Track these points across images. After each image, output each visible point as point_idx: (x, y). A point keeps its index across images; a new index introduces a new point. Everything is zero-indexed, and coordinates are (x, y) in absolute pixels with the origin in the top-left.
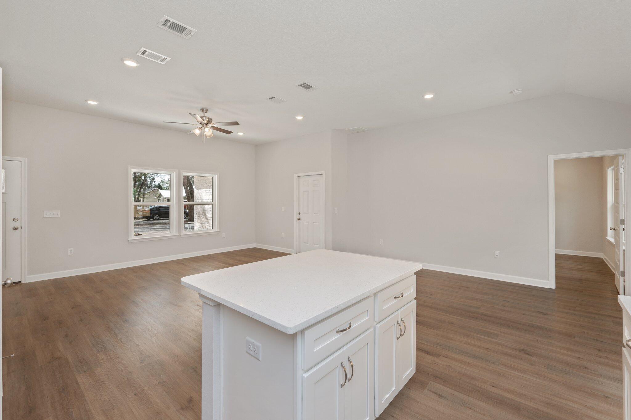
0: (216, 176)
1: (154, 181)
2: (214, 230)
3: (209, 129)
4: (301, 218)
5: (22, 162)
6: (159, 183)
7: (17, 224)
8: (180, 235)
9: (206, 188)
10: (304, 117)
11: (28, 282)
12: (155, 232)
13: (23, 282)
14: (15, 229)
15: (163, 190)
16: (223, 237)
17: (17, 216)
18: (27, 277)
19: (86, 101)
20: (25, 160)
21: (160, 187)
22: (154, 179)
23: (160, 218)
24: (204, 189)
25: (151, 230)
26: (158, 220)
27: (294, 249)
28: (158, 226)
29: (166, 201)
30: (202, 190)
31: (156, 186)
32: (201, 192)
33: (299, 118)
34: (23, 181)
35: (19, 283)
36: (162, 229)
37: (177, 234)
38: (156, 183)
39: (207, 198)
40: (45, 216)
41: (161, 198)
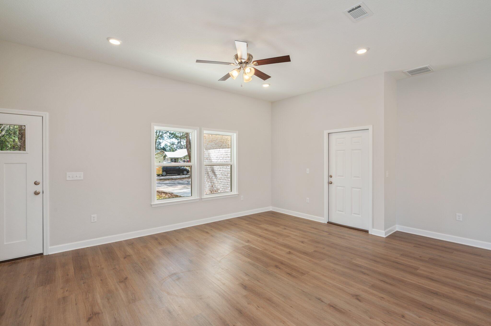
0: (235, 134)
1: (160, 145)
2: (232, 193)
3: (250, 69)
4: (333, 182)
5: (43, 117)
6: (164, 146)
7: (38, 188)
8: (202, 199)
9: (216, 149)
10: (368, 49)
11: (50, 254)
12: (166, 187)
13: (45, 254)
14: (36, 193)
15: (167, 151)
16: (241, 200)
17: (39, 180)
18: (50, 247)
19: (108, 39)
20: (47, 115)
21: (164, 149)
22: (160, 143)
23: (167, 174)
24: (213, 149)
25: (163, 185)
26: (166, 176)
27: (324, 217)
28: (167, 182)
29: (170, 160)
30: (212, 150)
31: (162, 149)
32: (210, 152)
33: (362, 51)
34: (44, 139)
35: (41, 254)
36: (172, 185)
37: (199, 198)
38: (162, 147)
39: (216, 158)
40: (68, 179)
41: (166, 158)
